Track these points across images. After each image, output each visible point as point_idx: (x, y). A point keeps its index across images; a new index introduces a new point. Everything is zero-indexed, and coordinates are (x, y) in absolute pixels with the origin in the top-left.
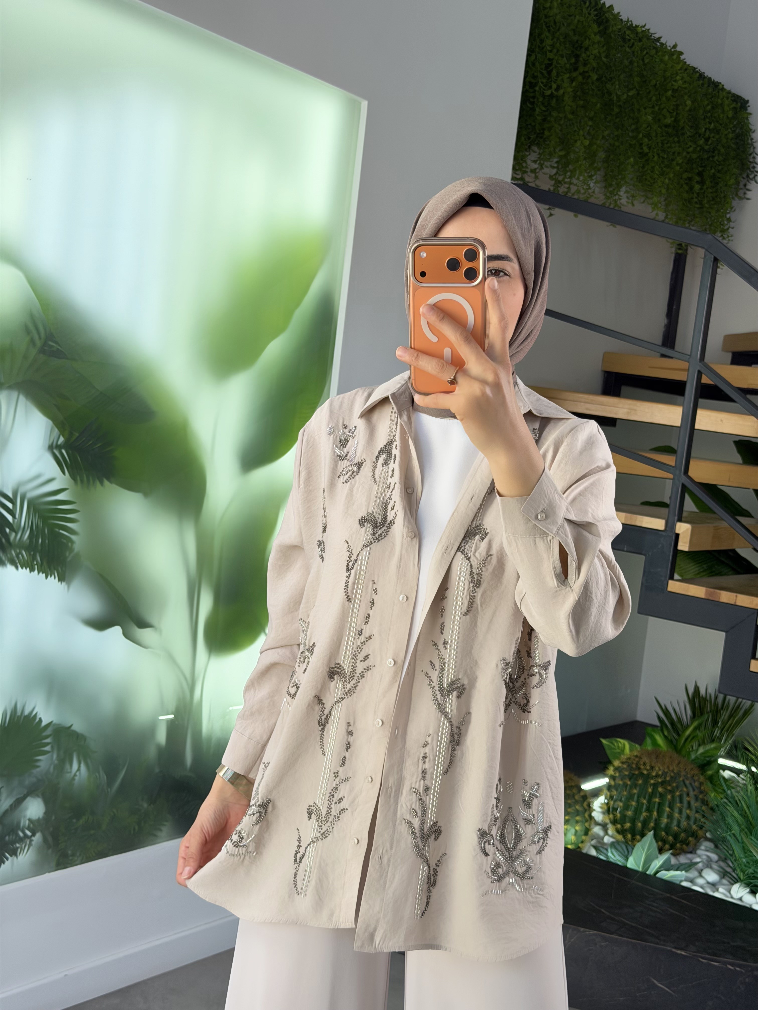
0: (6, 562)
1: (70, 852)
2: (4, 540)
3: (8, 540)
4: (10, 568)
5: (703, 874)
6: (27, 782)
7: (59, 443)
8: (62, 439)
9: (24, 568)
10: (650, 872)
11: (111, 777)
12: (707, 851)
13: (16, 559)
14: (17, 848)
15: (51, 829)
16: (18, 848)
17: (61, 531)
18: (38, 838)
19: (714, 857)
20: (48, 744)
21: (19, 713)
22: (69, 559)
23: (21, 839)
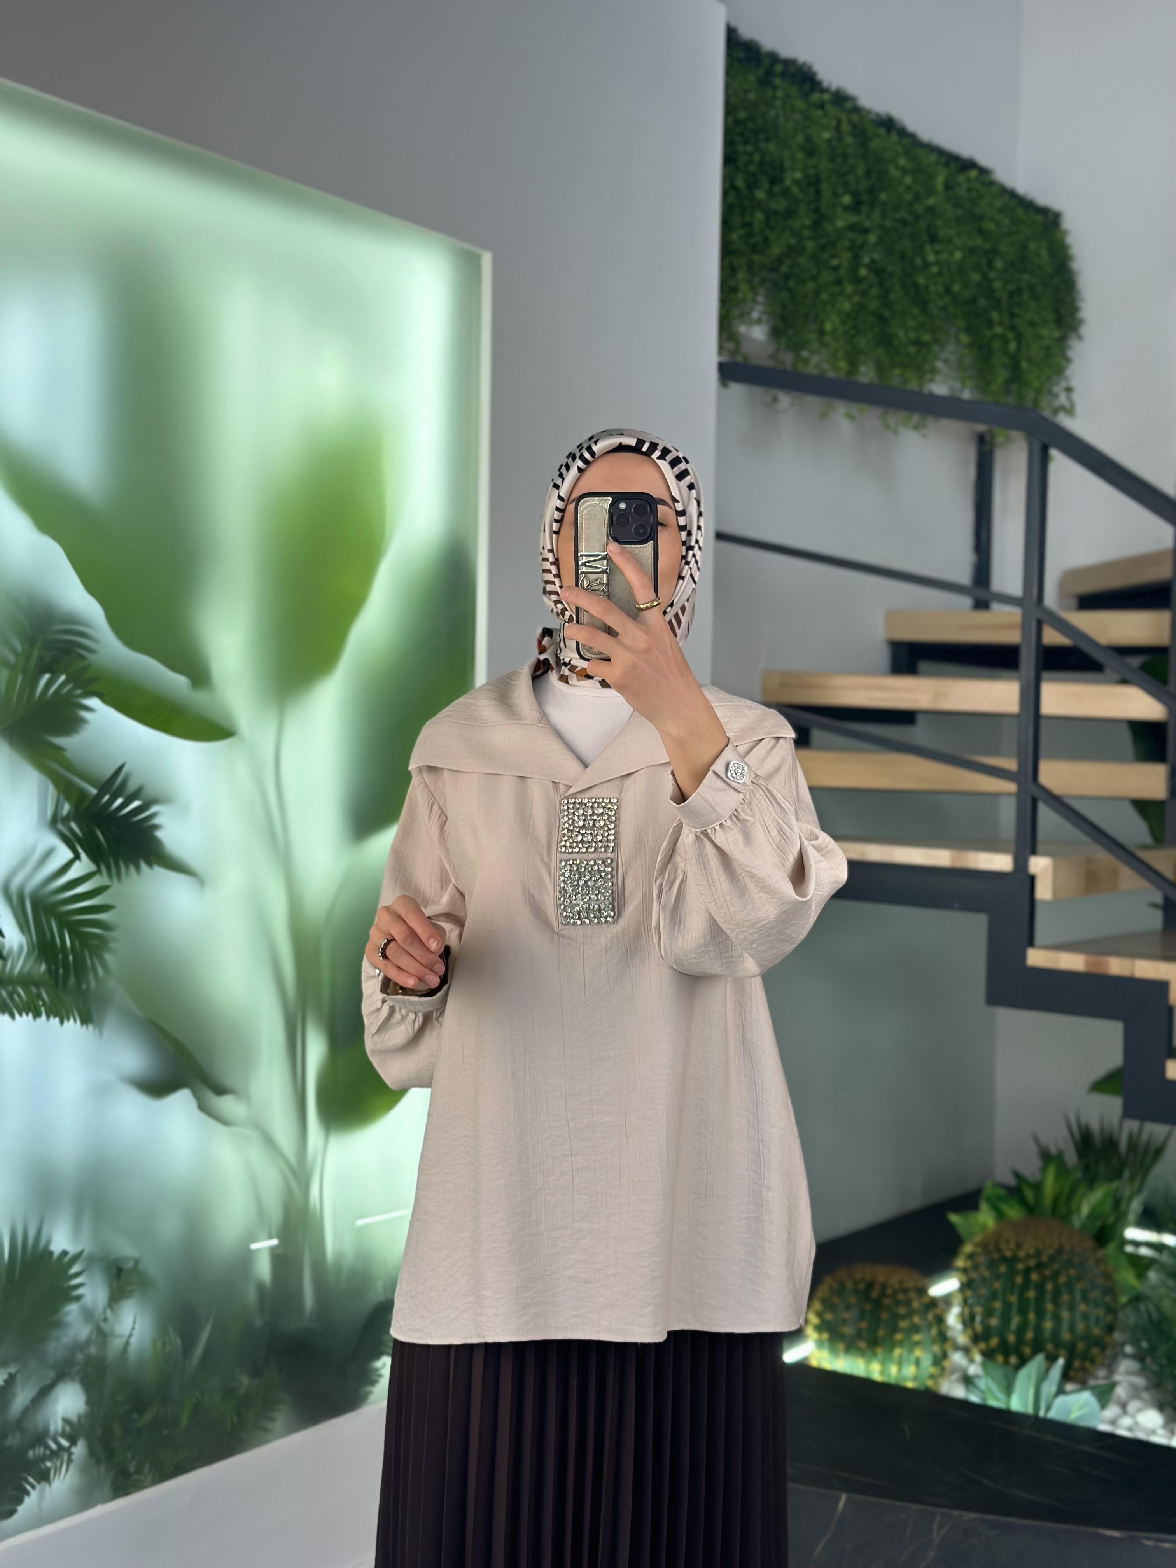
1: (132, 1469)
5: (1128, 1409)
6: (52, 1359)
7: (65, 812)
8: (67, 807)
9: (24, 1015)
11: (188, 1340)
12: (1129, 1373)
13: (10, 1002)
14: (48, 1470)
15: (99, 1432)
16: (49, 1468)
18: (79, 1450)
19: (1140, 1381)
23: (54, 1455)
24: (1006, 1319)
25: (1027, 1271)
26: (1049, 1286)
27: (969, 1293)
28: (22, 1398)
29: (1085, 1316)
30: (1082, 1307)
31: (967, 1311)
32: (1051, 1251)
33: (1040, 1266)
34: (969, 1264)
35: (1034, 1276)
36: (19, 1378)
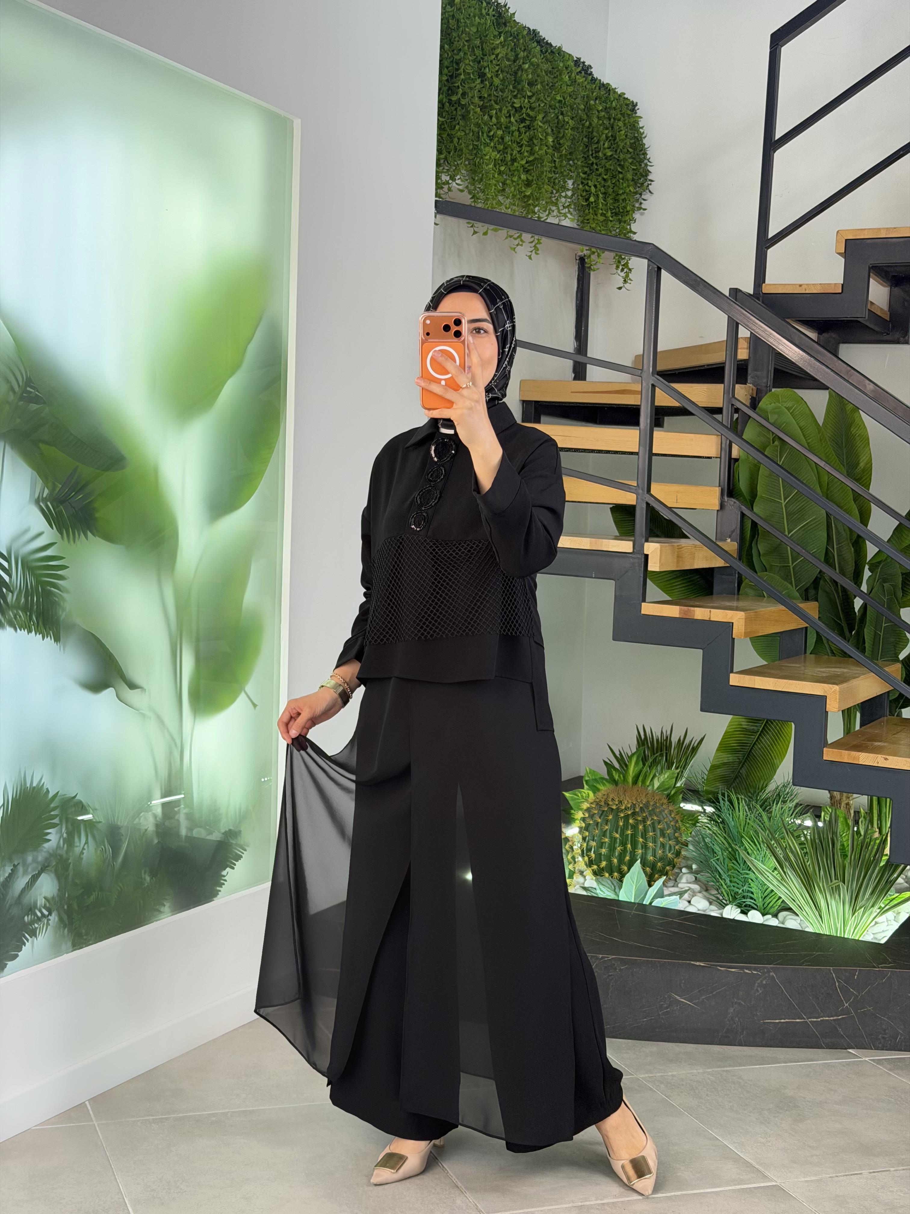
0: (6, 624)
1: (84, 931)
2: (2, 601)
3: (5, 601)
4: (9, 630)
5: (692, 902)
6: (40, 859)
7: (45, 496)
8: (46, 491)
9: (23, 630)
10: (646, 902)
11: (116, 848)
12: (689, 881)
13: (14, 620)
15: (65, 908)
16: (36, 928)
17: (52, 589)
18: (54, 917)
19: (696, 887)
20: (57, 816)
21: (28, 785)
22: (62, 619)
23: (39, 919)
24: (612, 849)
25: (626, 818)
26: (641, 827)
27: (587, 834)
28: (21, 882)
29: (663, 846)
30: (661, 839)
31: (585, 845)
32: (641, 805)
33: (634, 814)
34: (587, 815)
35: (631, 821)
36: (21, 869)
